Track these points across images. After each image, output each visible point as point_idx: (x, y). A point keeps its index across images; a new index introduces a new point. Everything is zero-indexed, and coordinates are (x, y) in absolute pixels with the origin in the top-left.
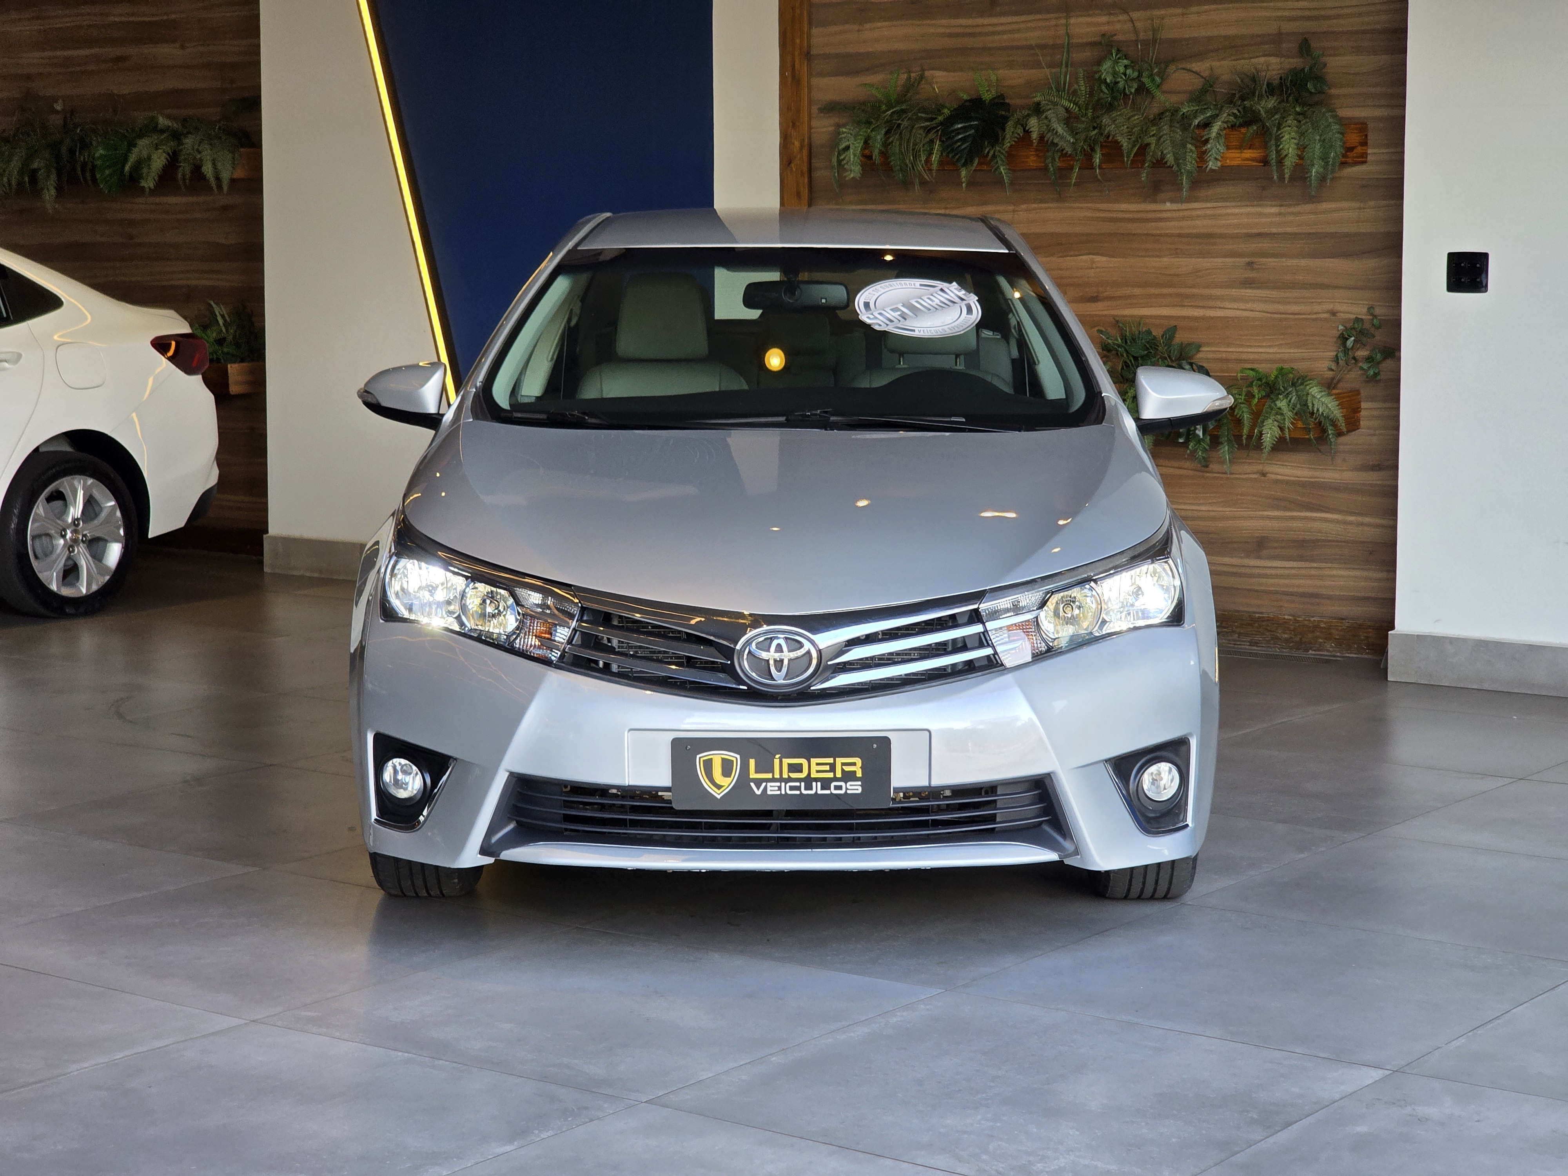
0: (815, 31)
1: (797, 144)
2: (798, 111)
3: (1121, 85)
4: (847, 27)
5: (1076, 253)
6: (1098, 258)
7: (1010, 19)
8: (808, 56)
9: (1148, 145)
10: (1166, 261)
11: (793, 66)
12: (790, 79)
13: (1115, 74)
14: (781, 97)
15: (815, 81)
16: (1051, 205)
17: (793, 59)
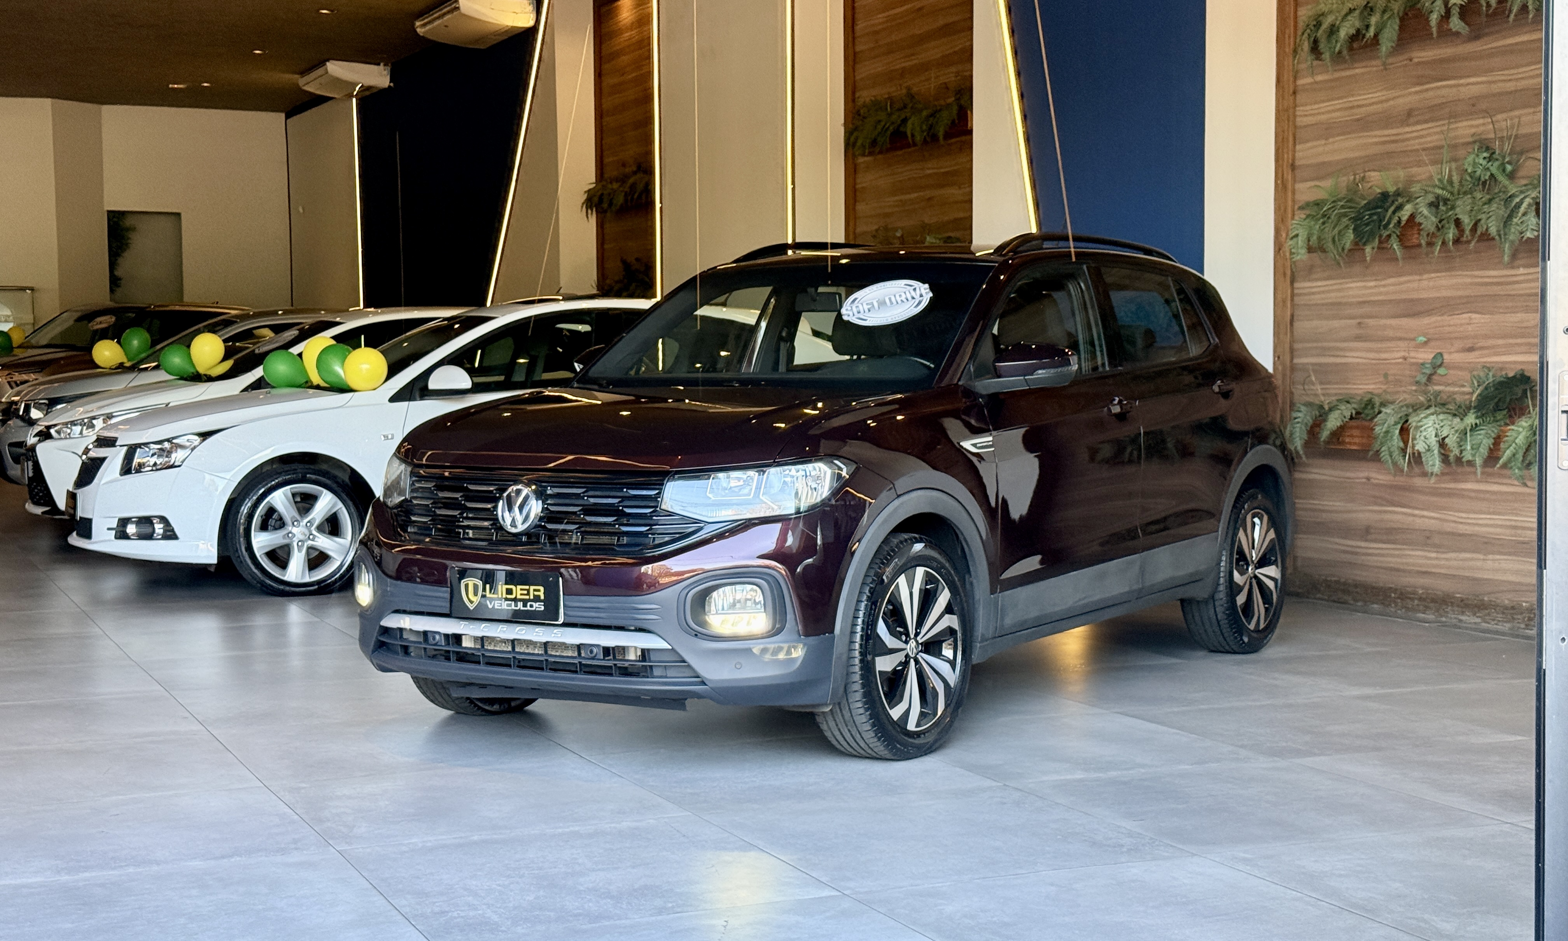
0: (1298, 147)
1: (1284, 235)
2: (1285, 211)
3: (1478, 173)
4: (1319, 142)
5: (1459, 312)
6: (1474, 316)
7: (1419, 127)
8: (1293, 167)
9: (1480, 220)
10: (1520, 316)
11: (1283, 175)
12: (1281, 186)
13: (1475, 164)
14: (1275, 200)
15: (1299, 186)
16: (1444, 274)
17: (1283, 171)
